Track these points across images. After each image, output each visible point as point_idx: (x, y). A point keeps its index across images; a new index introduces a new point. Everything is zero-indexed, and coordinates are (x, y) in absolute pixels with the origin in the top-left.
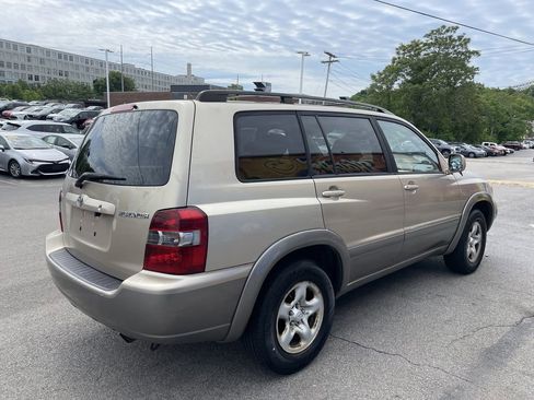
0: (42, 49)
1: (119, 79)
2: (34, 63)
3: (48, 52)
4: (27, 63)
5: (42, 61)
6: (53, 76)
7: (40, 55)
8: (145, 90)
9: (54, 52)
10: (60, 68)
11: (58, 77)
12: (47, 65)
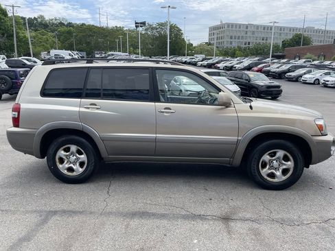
0: (254, 26)
1: (300, 38)
2: (249, 34)
3: (258, 27)
4: (245, 35)
5: (253, 33)
6: (258, 41)
7: (253, 29)
8: (319, 44)
9: (261, 26)
10: (263, 35)
11: (262, 41)
12: (256, 35)
